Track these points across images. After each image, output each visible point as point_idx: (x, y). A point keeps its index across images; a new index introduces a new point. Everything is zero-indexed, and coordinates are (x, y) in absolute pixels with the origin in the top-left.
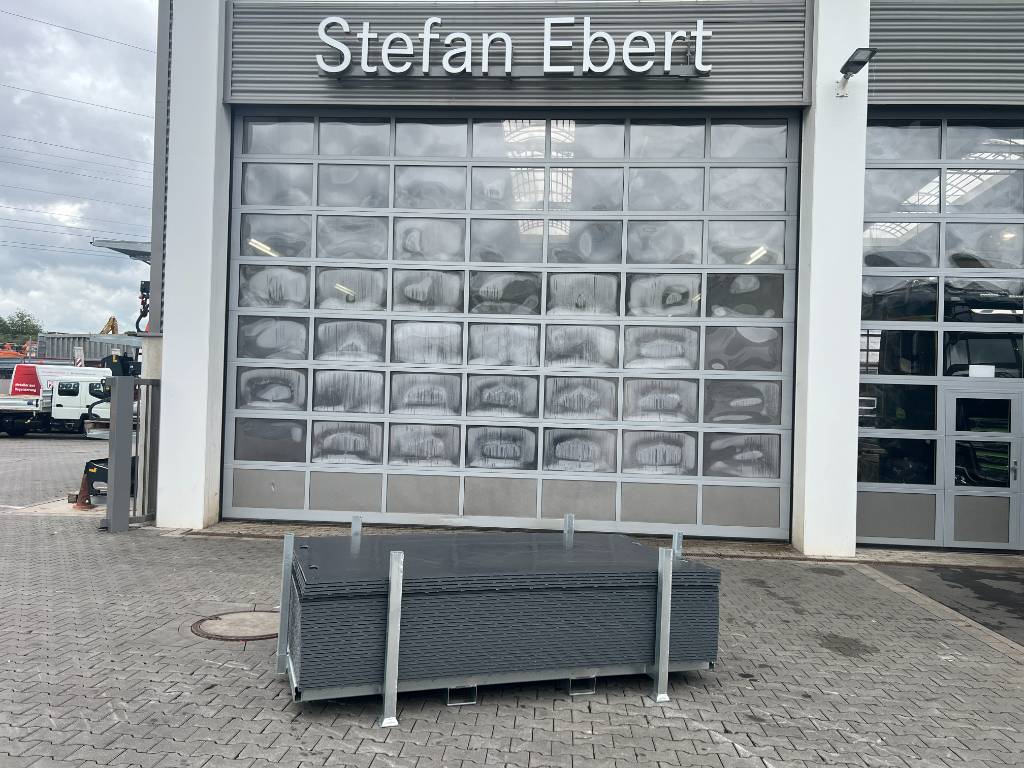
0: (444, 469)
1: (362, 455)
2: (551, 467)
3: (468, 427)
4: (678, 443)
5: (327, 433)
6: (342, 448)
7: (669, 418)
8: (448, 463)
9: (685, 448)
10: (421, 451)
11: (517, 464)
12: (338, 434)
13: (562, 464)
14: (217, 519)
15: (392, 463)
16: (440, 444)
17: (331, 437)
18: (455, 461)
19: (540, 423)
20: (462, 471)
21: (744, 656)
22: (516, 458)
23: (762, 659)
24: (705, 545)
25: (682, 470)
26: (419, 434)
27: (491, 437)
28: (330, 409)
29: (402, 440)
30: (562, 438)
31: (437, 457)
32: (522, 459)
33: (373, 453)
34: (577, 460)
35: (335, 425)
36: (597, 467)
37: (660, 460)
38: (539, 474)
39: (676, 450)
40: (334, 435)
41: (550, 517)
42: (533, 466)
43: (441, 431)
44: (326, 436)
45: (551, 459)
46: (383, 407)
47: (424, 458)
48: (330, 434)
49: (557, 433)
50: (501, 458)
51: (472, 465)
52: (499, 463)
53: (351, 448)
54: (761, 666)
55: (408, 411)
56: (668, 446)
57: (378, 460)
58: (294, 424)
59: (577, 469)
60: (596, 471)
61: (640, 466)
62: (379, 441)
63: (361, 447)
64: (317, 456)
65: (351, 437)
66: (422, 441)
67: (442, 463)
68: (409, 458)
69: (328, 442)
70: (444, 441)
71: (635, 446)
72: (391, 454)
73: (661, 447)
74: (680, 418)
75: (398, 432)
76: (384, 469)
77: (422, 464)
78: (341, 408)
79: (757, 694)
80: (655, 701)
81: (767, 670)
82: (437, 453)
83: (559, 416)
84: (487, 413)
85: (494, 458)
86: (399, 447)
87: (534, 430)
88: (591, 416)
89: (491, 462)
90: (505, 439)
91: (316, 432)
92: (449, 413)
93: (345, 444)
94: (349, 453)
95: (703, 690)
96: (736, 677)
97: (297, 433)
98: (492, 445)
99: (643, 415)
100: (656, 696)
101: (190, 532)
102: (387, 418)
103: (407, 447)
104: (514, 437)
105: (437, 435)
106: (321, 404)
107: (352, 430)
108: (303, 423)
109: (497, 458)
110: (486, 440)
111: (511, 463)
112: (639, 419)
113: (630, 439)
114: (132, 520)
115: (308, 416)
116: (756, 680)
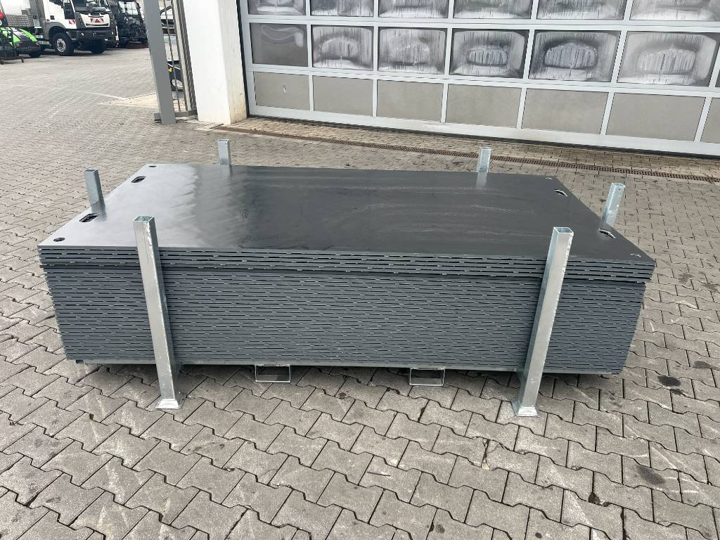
0: (427, 76)
1: (355, 60)
2: (538, 76)
3: (454, 30)
4: (694, 48)
5: (324, 38)
6: (338, 53)
7: (689, 16)
8: (434, 70)
9: (702, 54)
10: (408, 57)
11: (502, 71)
12: (334, 39)
13: (550, 72)
14: (245, 116)
15: (381, 69)
16: (427, 49)
17: (328, 42)
18: (440, 68)
19: (531, 25)
20: (446, 79)
21: (680, 343)
22: (502, 65)
23: (704, 352)
24: (697, 164)
25: (691, 80)
26: (406, 39)
27: (478, 42)
28: (326, 13)
29: (390, 45)
30: (553, 42)
31: (422, 64)
32: (508, 67)
33: (365, 58)
34: (569, 68)
35: (329, 30)
36: (590, 75)
37: (666, 68)
38: (525, 83)
39: (689, 56)
40: (330, 40)
41: (531, 127)
42: (519, 74)
43: (427, 36)
44: (323, 42)
45: (538, 66)
46: (372, 9)
47: (410, 64)
48: (327, 39)
49: (549, 36)
50: (486, 65)
51: (456, 72)
52: (483, 70)
53: (346, 54)
54: (700, 365)
55: (396, 14)
56: (680, 51)
57: (368, 66)
58: (297, 29)
59: (566, 78)
60: (588, 80)
61: (641, 74)
62: (370, 45)
63: (354, 53)
64: (318, 61)
65: (345, 42)
66: (409, 47)
67: (426, 70)
68: (397, 64)
69: (325, 47)
70: (430, 47)
71: (639, 52)
72: (381, 60)
73: (673, 51)
74: (704, 16)
75: (388, 36)
76: (375, 75)
77: (409, 70)
78: (335, 12)
79: (673, 420)
80: (516, 412)
81: (705, 373)
82: (423, 59)
83: (555, 16)
84: (476, 15)
85: (478, 64)
86: (387, 52)
87: (524, 33)
88: (593, 15)
89: (475, 69)
90: (492, 44)
91: (315, 37)
92: (436, 15)
93: (340, 50)
94: (344, 58)
95: (594, 402)
96: (654, 381)
97: (299, 37)
98: (480, 51)
99: (656, 12)
100: (518, 407)
101: (220, 127)
102: (376, 22)
103: (395, 52)
104: (501, 42)
105: (424, 40)
106: (317, 8)
107: (346, 35)
108: (302, 28)
109: (482, 65)
110: (472, 46)
111: (495, 70)
112: (650, 17)
113: (635, 41)
114: (177, 115)
115: (307, 20)
116: (679, 392)
